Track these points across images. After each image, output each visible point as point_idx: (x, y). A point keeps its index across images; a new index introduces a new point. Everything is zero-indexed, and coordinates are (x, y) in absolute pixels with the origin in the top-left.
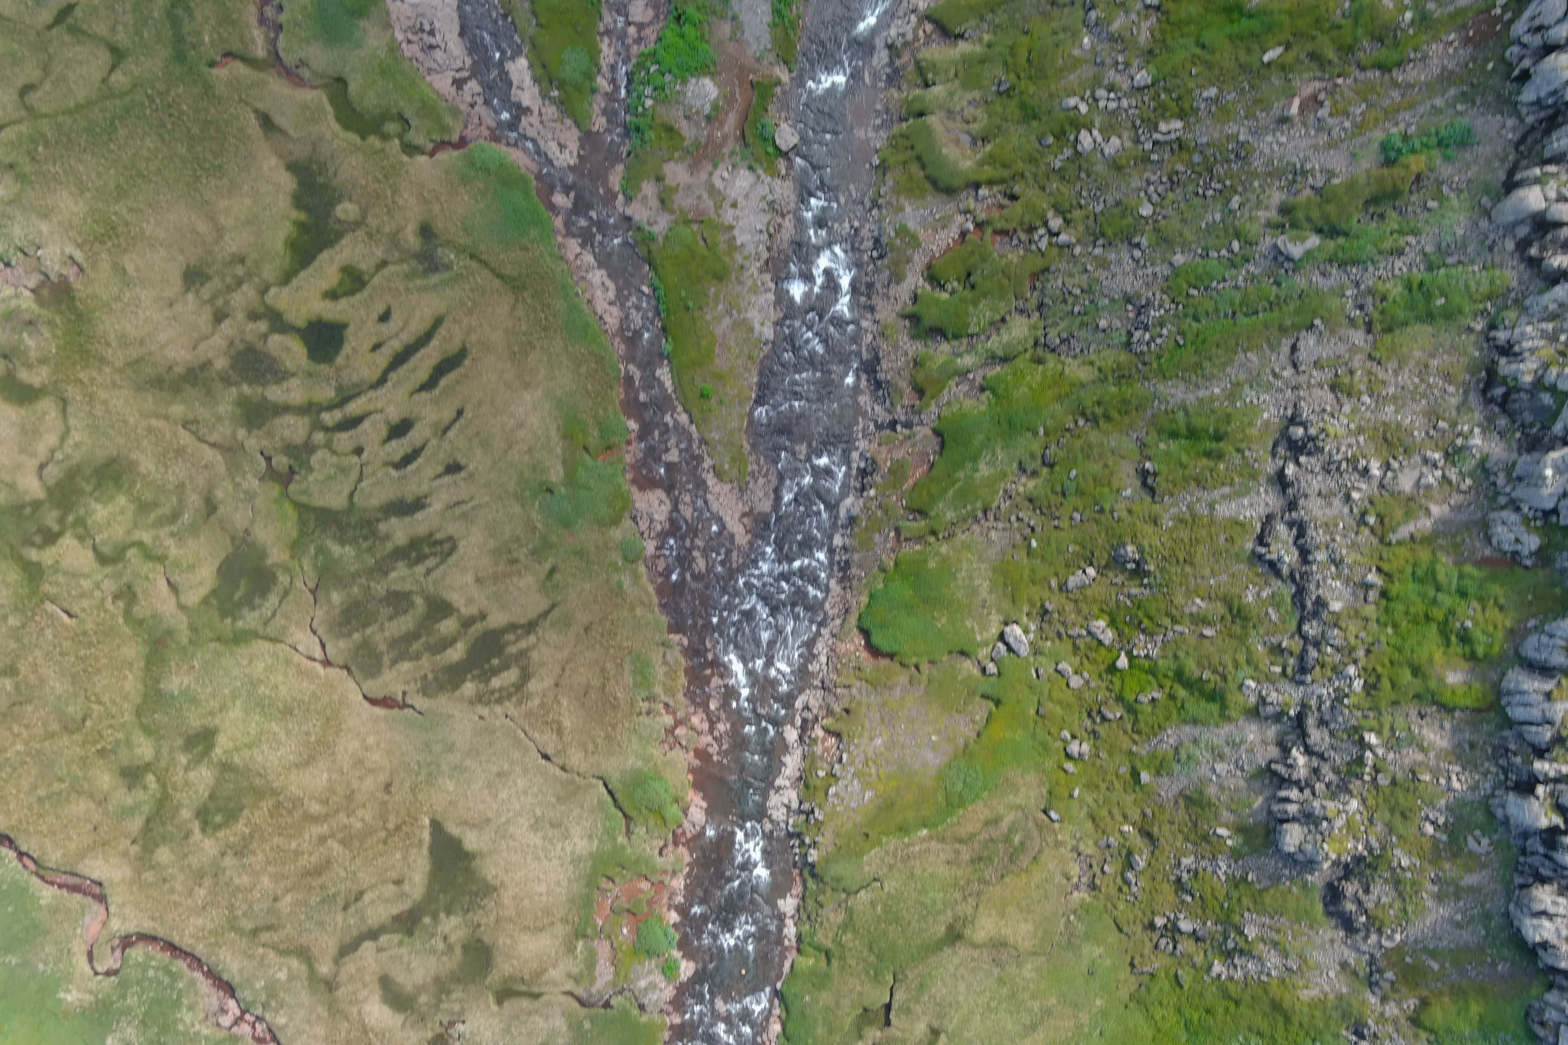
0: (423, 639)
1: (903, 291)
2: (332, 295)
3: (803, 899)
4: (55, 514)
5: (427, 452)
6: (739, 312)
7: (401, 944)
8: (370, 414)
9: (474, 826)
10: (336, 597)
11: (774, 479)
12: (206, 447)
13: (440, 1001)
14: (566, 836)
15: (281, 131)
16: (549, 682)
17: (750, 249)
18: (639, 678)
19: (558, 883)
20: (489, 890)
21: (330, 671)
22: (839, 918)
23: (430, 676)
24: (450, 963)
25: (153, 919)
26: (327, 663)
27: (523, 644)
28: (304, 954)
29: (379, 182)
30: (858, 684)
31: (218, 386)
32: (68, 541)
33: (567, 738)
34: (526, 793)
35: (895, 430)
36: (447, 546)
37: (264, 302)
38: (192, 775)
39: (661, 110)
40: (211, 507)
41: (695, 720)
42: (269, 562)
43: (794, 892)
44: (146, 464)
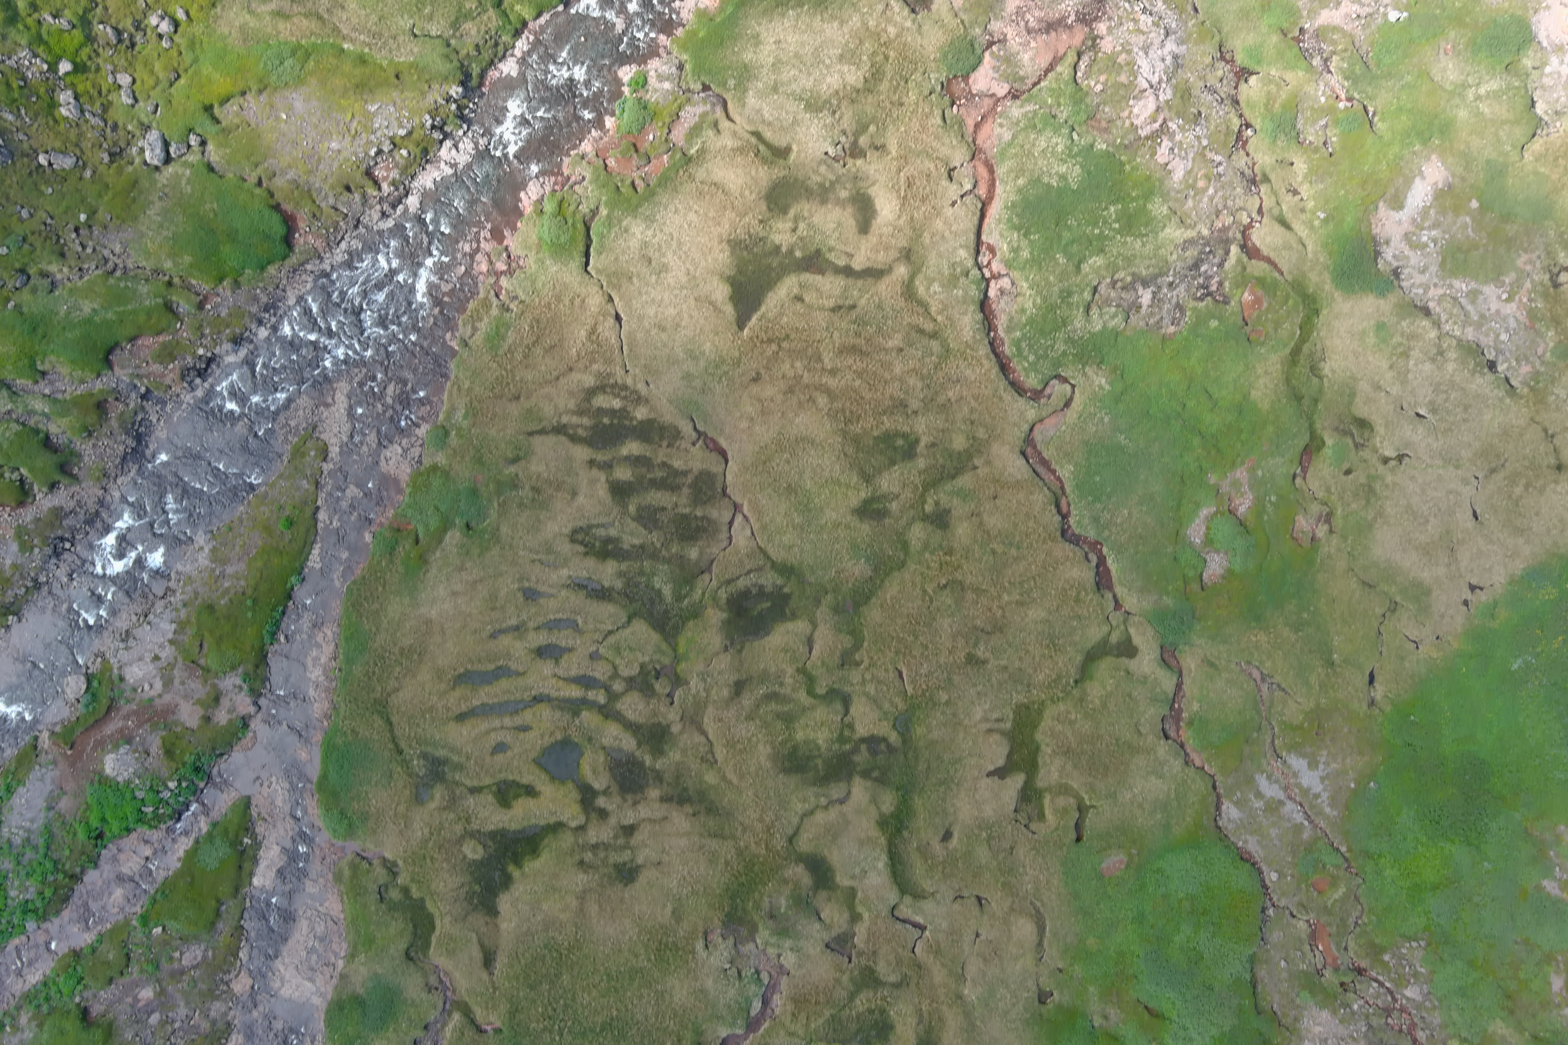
0: (649, 476)
1: (61, 498)
2: (530, 792)
3: (491, 63)
4: (857, 758)
5: (541, 620)
6: (213, 570)
7: (831, 250)
8: (564, 679)
9: (711, 303)
10: (693, 554)
11: (281, 419)
12: (710, 737)
13: (832, 183)
14: (645, 244)
15: (482, 946)
16: (575, 376)
17: (168, 615)
18: (502, 330)
19: (676, 211)
20: (735, 244)
21: (738, 499)
22: (469, 26)
23: (665, 444)
24: (803, 207)
25: (1001, 398)
26: (737, 507)
27: (575, 420)
28: (909, 291)
29: (432, 858)
30: (323, 205)
31: (667, 776)
32: (861, 731)
33: (590, 321)
34: (653, 300)
35: (148, 391)
36: (580, 537)
37: (587, 819)
38: (896, 490)
39: (165, 772)
40: (739, 687)
41: (484, 267)
42: (725, 615)
43: (497, 74)
44: (763, 751)
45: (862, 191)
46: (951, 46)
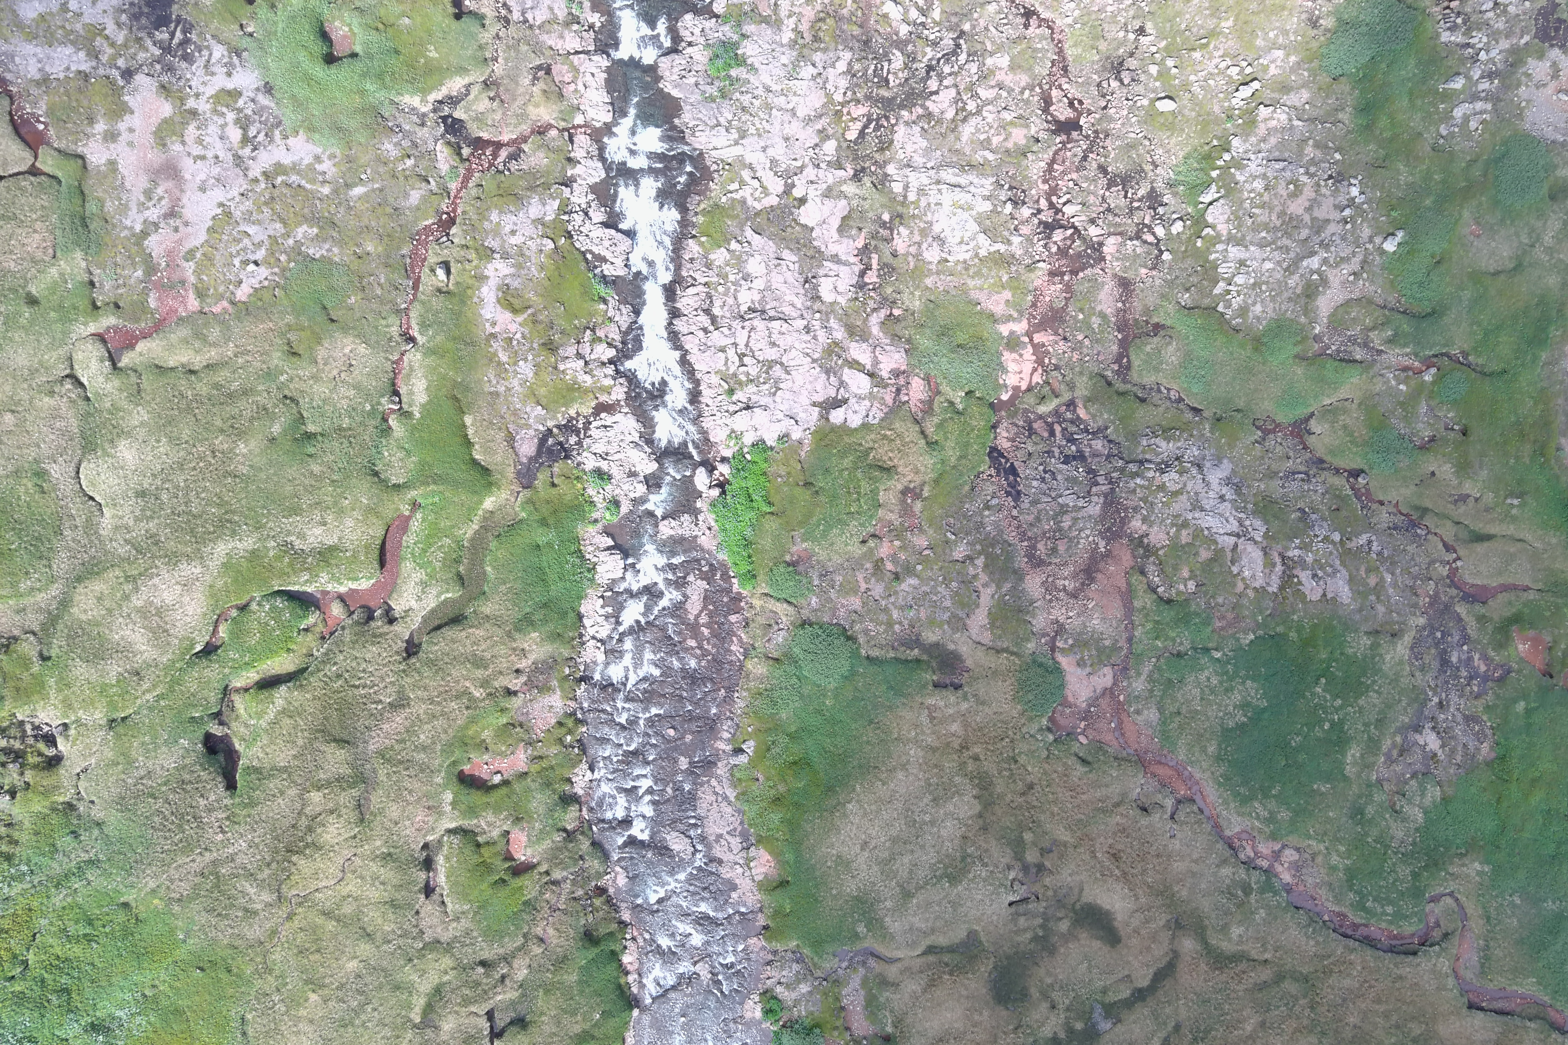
13: (1044, 928)
24: (1039, 976)
28: (1214, 958)
45: (1078, 907)
46: (1023, 686)
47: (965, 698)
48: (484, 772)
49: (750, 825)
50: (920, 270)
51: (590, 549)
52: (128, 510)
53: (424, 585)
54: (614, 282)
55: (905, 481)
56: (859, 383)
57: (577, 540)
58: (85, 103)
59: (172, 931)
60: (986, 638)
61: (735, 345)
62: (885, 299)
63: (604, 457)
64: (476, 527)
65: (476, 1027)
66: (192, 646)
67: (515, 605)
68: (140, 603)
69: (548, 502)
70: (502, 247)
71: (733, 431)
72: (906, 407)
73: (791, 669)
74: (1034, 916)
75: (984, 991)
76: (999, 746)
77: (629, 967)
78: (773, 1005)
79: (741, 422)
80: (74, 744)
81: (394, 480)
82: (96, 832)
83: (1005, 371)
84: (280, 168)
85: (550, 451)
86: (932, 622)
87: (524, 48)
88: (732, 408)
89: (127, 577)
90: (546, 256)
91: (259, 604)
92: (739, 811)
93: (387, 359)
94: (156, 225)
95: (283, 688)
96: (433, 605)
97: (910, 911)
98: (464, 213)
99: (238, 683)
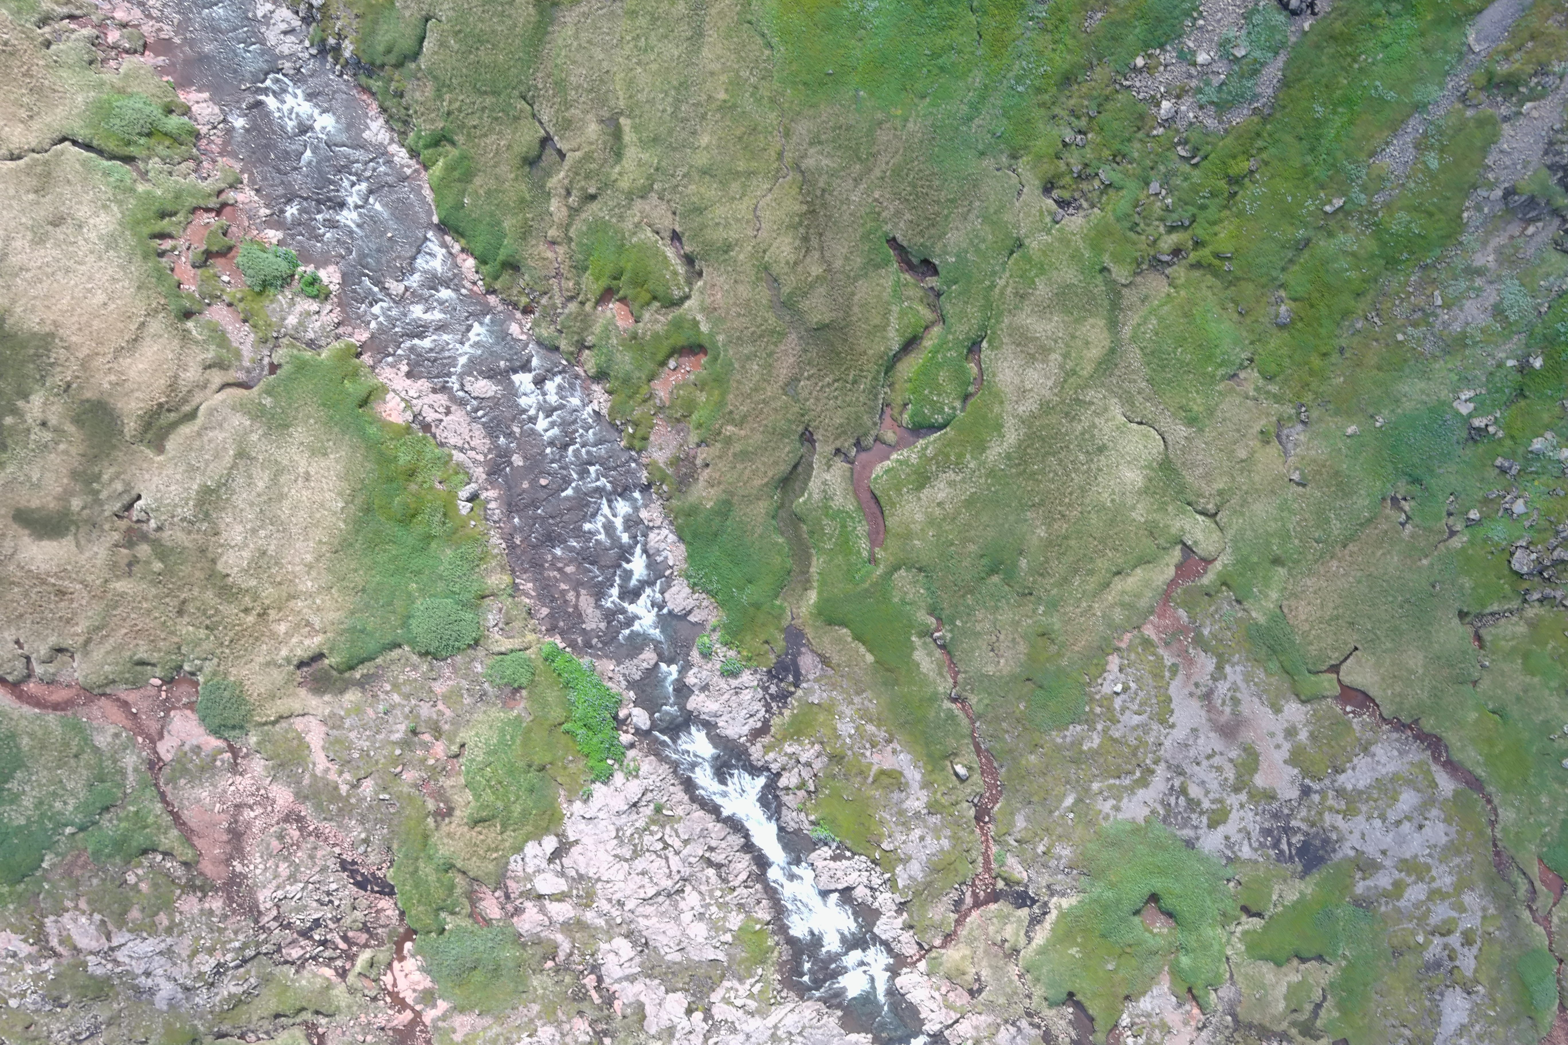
3: (384, 110)
13: (95, 492)
14: (79, 225)
19: (114, 280)
20: (46, 342)
22: (426, 90)
24: (75, 446)
41: (120, 15)
45: (73, 529)
46: (239, 700)
47: (288, 661)
48: (687, 364)
49: (424, 438)
50: (549, 1015)
51: (705, 603)
52: (1106, 430)
53: (827, 497)
54: (815, 844)
55: (456, 820)
56: (548, 883)
57: (722, 604)
58: (1325, 748)
59: (871, 94)
60: (299, 724)
61: (677, 853)
62: (567, 969)
63: (737, 691)
64: (812, 570)
65: (568, 140)
66: (990, 343)
67: (741, 522)
68: (1053, 356)
69: (763, 625)
70: (924, 821)
71: (637, 777)
72: (492, 887)
73: (465, 596)
74: (110, 497)
75: (119, 405)
76: (231, 634)
77: (464, 256)
78: (313, 291)
79: (634, 789)
80: (1041, 212)
81: (902, 572)
82: (980, 147)
83: (421, 969)
84: (1143, 783)
85: (786, 670)
86: (358, 710)
87: (1002, 1000)
88: (649, 796)
89: (1074, 372)
90: (882, 835)
91: (954, 408)
92: (442, 445)
93: (965, 672)
94: (1215, 679)
95: (896, 347)
96: (811, 484)
97: (230, 441)
98: (973, 832)
99: (936, 330)
